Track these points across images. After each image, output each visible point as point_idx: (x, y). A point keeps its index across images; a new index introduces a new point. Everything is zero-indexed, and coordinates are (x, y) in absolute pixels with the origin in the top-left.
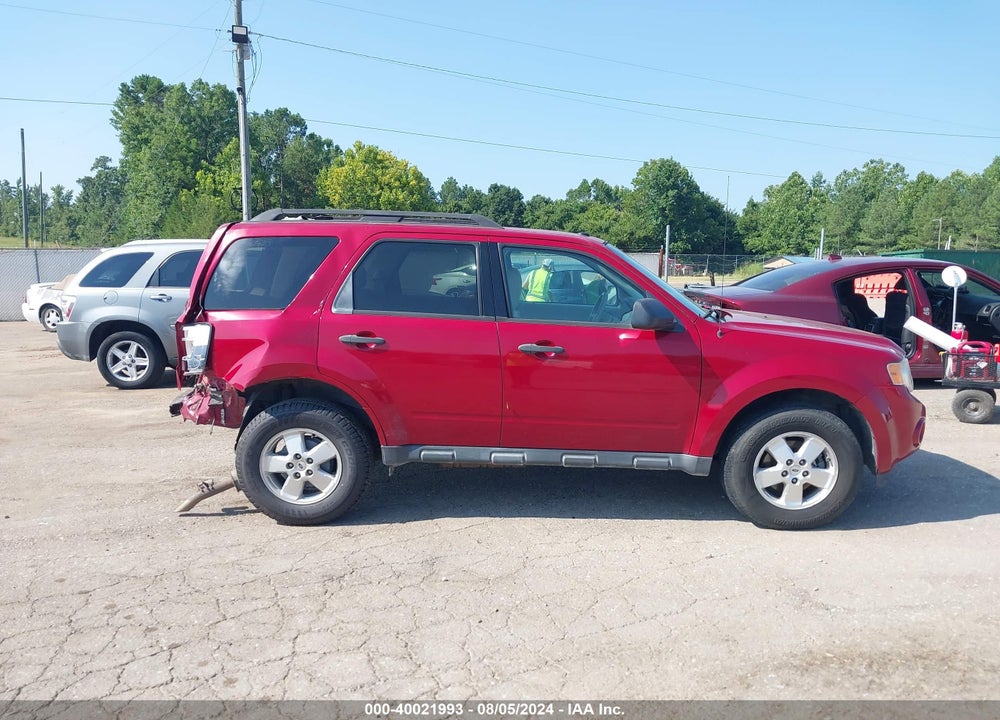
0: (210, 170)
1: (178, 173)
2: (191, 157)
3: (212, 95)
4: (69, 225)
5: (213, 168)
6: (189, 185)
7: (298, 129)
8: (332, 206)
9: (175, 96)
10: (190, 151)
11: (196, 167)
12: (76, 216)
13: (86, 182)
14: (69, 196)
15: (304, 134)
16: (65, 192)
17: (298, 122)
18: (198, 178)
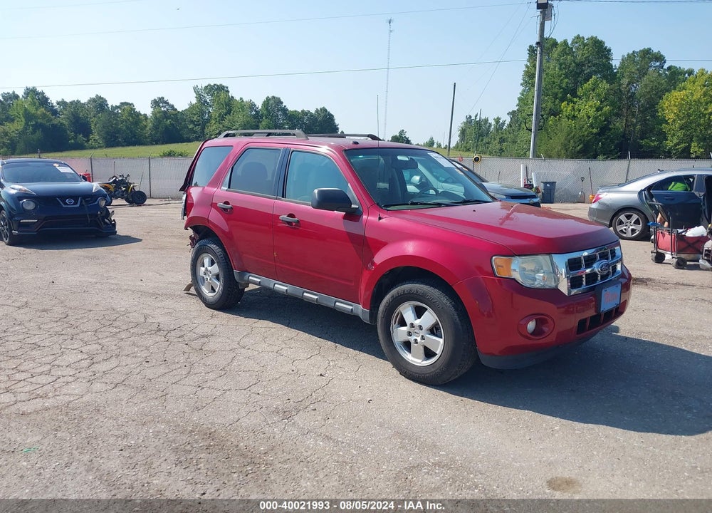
0: (572, 101)
1: (550, 105)
2: (561, 92)
3: (585, 45)
4: (500, 143)
5: (575, 100)
6: (555, 113)
7: (658, 64)
8: (668, 123)
9: (559, 49)
10: (561, 88)
11: (562, 100)
12: (505, 136)
13: (513, 114)
14: (503, 124)
15: (662, 68)
16: (501, 121)
17: (660, 58)
18: (562, 107)
